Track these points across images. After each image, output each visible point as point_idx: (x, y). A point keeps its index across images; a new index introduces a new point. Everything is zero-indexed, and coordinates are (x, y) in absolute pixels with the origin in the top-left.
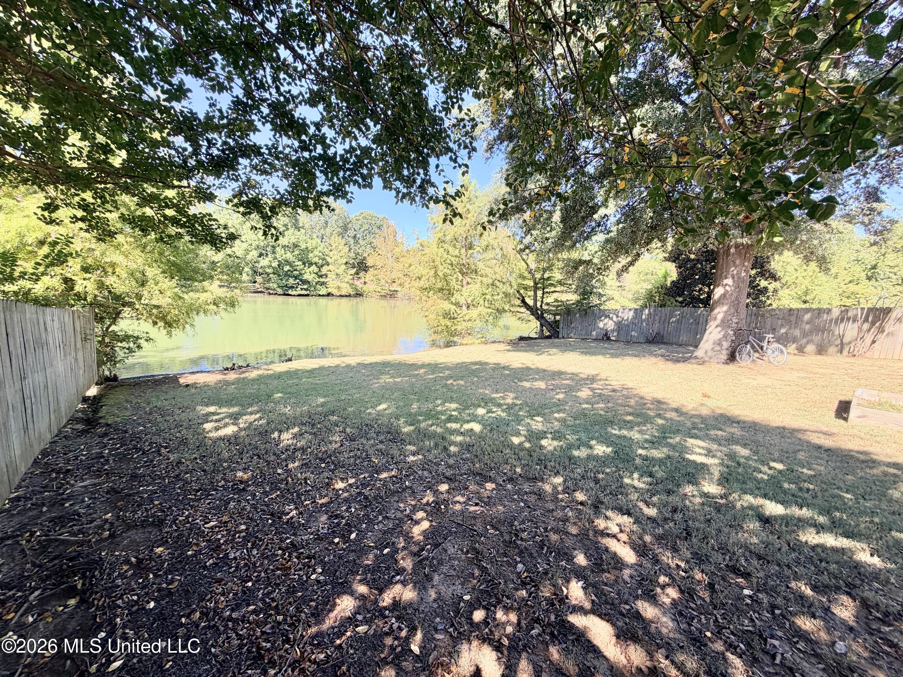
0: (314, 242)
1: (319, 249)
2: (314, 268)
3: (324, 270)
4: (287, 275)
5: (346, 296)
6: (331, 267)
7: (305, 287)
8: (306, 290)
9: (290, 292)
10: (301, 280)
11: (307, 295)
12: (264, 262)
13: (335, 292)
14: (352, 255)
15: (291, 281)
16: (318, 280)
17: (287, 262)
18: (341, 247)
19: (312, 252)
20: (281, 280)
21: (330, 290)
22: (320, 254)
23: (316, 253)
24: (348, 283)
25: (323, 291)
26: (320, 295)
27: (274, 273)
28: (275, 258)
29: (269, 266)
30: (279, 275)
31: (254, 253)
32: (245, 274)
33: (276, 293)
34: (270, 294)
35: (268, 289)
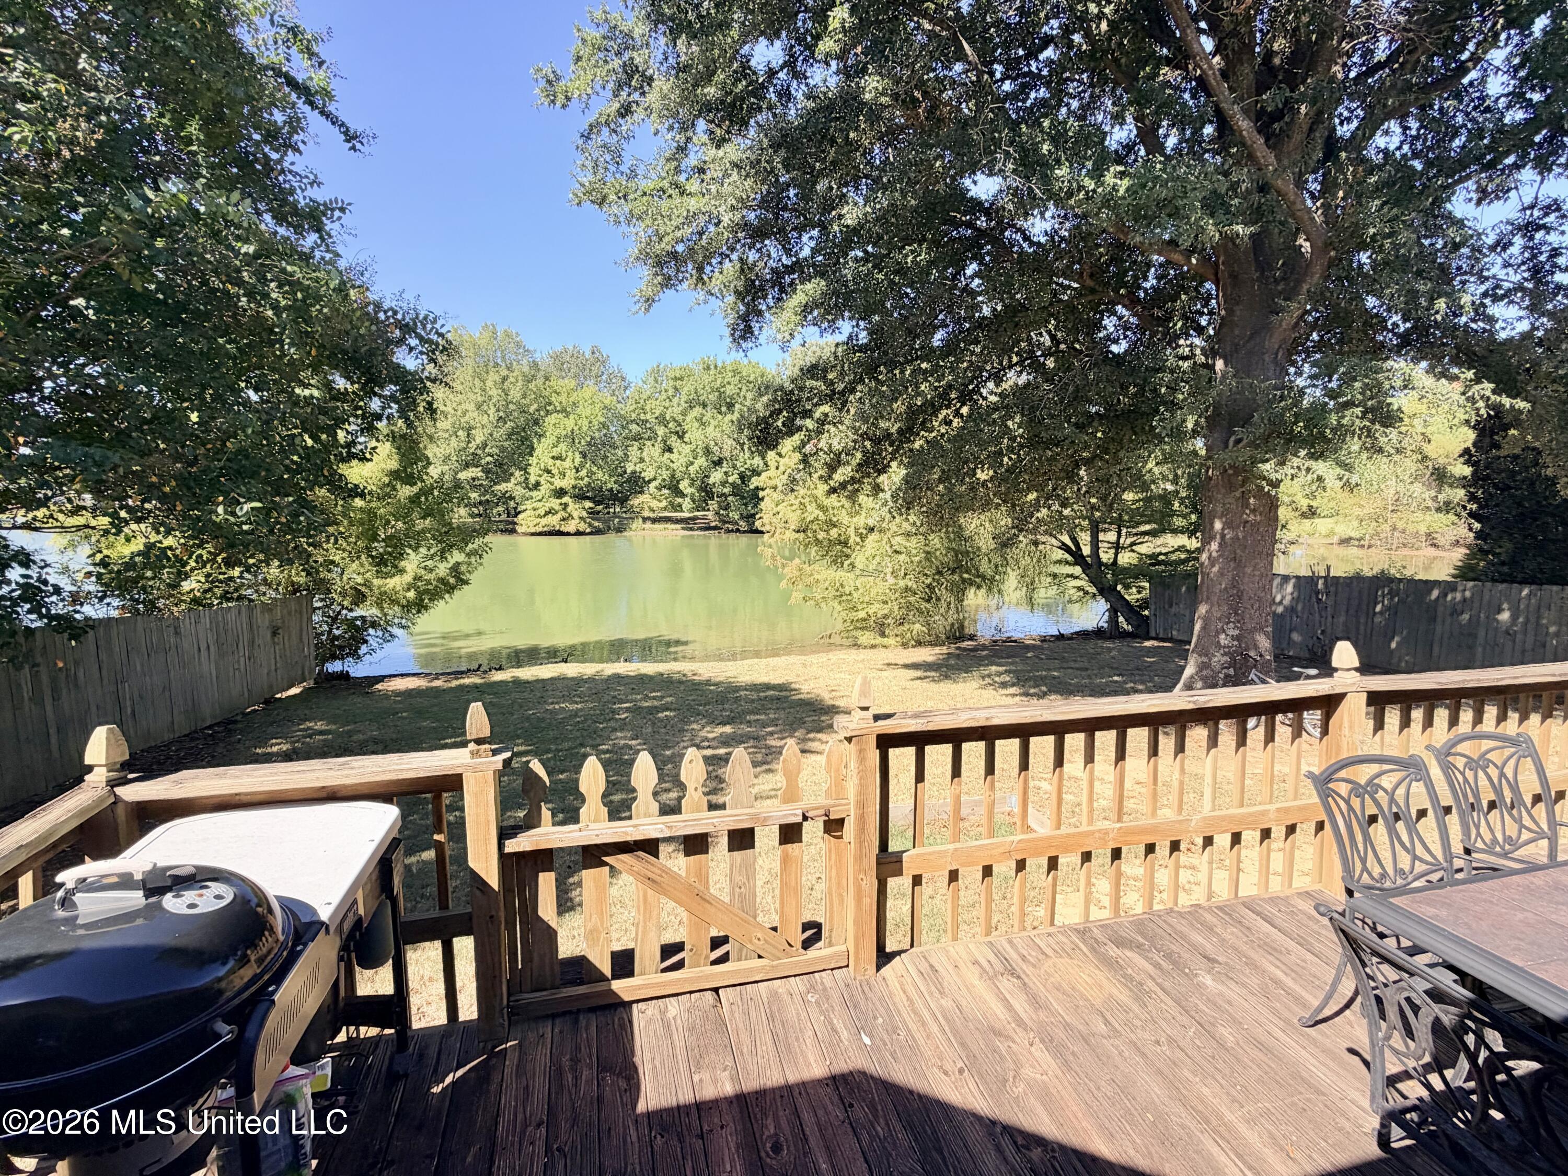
12: (716, 475)
20: (746, 505)
27: (734, 494)
29: (724, 484)
30: (743, 498)
31: (702, 461)
32: (688, 499)
33: (738, 531)
34: (729, 531)
35: (725, 522)
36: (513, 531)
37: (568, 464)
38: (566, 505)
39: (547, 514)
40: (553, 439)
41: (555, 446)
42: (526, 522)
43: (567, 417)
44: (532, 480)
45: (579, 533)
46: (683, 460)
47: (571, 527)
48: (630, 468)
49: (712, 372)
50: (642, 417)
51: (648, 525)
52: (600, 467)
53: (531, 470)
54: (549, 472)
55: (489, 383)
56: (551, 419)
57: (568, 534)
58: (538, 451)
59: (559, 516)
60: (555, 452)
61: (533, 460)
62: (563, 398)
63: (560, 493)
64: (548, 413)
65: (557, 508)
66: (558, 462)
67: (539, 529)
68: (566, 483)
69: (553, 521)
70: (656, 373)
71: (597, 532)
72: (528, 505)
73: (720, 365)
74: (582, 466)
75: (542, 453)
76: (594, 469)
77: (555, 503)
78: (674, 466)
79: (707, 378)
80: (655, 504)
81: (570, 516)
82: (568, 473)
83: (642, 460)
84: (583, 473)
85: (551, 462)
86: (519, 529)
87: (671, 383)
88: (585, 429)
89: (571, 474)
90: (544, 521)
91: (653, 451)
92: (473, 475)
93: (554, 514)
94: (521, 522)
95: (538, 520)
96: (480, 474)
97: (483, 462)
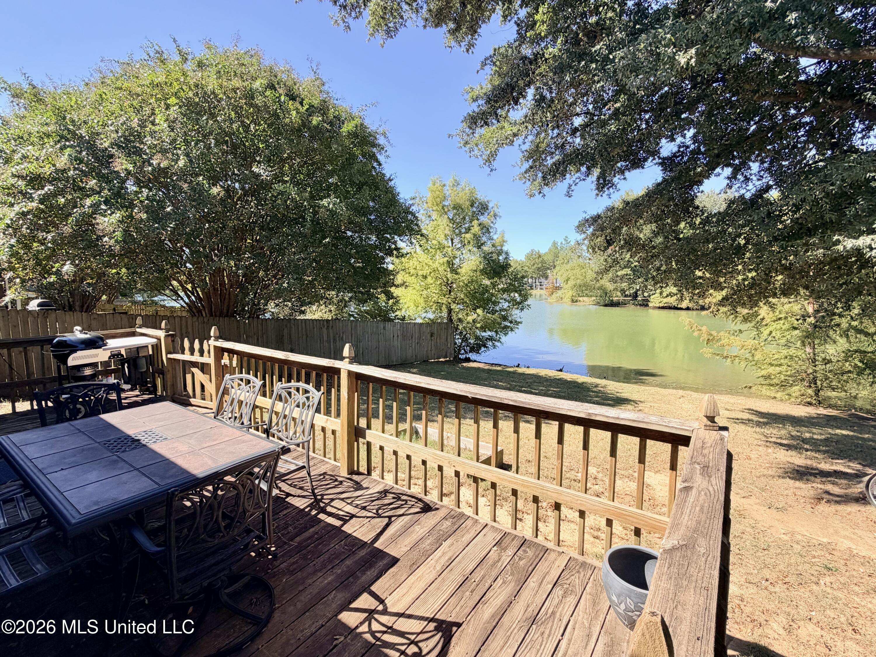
36: (647, 305)
39: (667, 296)
42: (655, 300)
45: (688, 309)
47: (684, 305)
57: (681, 309)
59: (676, 298)
67: (661, 305)
69: (672, 301)
86: (650, 305)
90: (665, 300)
92: (625, 273)
93: (672, 296)
94: (652, 300)
95: (662, 299)
96: (629, 272)
97: (633, 265)
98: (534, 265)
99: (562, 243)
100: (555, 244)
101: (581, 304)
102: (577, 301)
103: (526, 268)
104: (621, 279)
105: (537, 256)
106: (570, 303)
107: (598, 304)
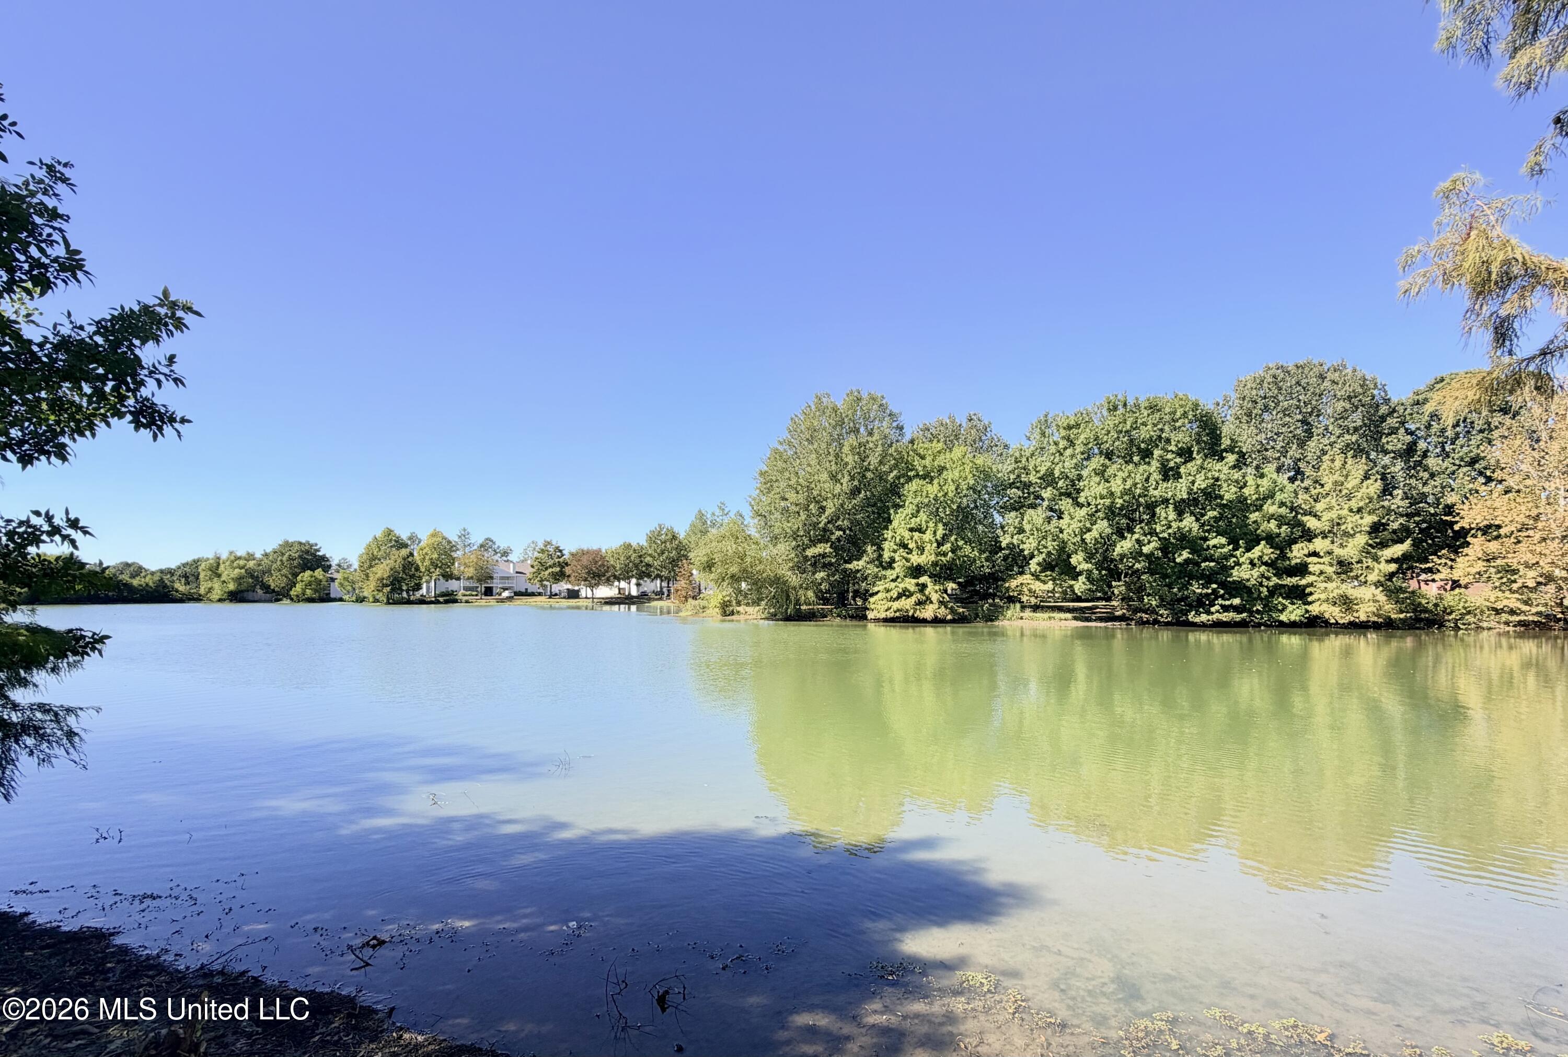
0: (1265, 483)
1: (1279, 497)
2: (1262, 550)
3: (1298, 553)
4: (1187, 573)
5: (1376, 626)
6: (1319, 544)
7: (1237, 601)
8: (1237, 609)
9: (1191, 616)
10: (1222, 585)
11: (1243, 624)
12: (1125, 546)
13: (1334, 613)
14: (1398, 501)
15: (1196, 588)
16: (1275, 580)
17: (1184, 540)
18: (1351, 483)
19: (1259, 508)
20: (1170, 586)
21: (1315, 609)
22: (1283, 511)
23: (1271, 508)
24: (1378, 584)
25: (1293, 612)
26: (1282, 624)
27: (1151, 572)
28: (1153, 533)
29: (1137, 554)
30: (1165, 576)
31: (1102, 526)
32: (1082, 579)
33: (1156, 622)
34: (1142, 623)
35: (1136, 610)
36: (864, 618)
37: (928, 536)
38: (923, 587)
39: (899, 597)
40: (909, 509)
41: (914, 516)
42: (878, 607)
43: (931, 483)
44: (886, 556)
45: (937, 620)
46: (1075, 525)
47: (928, 612)
48: (1005, 541)
49: (1121, 410)
50: (1024, 478)
51: (1028, 613)
52: (968, 542)
53: (886, 545)
54: (904, 546)
55: (846, 449)
56: (914, 485)
57: (924, 621)
58: (895, 524)
59: (913, 599)
60: (914, 523)
61: (888, 534)
62: (927, 462)
63: (916, 571)
64: (910, 479)
65: (912, 588)
66: (916, 535)
67: (890, 614)
68: (925, 559)
69: (907, 606)
70: (1044, 427)
71: (960, 620)
72: (880, 586)
73: (1131, 402)
74: (945, 538)
75: (900, 524)
76: (961, 543)
77: (910, 584)
78: (1064, 536)
79: (1111, 422)
80: (1038, 586)
81: (928, 600)
82: (928, 547)
83: (1021, 531)
84: (947, 547)
85: (907, 534)
86: (871, 615)
87: (1063, 433)
88: (951, 494)
89: (930, 548)
90: (896, 605)
91: (1036, 517)
92: (821, 551)
93: (908, 597)
94: (872, 606)
95: (890, 604)
96: (828, 550)
97: (833, 538)
98: (663, 553)
99: (713, 514)
100: (701, 516)
101: (742, 617)
102: (732, 613)
103: (648, 559)
104: (814, 565)
105: (670, 536)
106: (720, 617)
107: (773, 617)
